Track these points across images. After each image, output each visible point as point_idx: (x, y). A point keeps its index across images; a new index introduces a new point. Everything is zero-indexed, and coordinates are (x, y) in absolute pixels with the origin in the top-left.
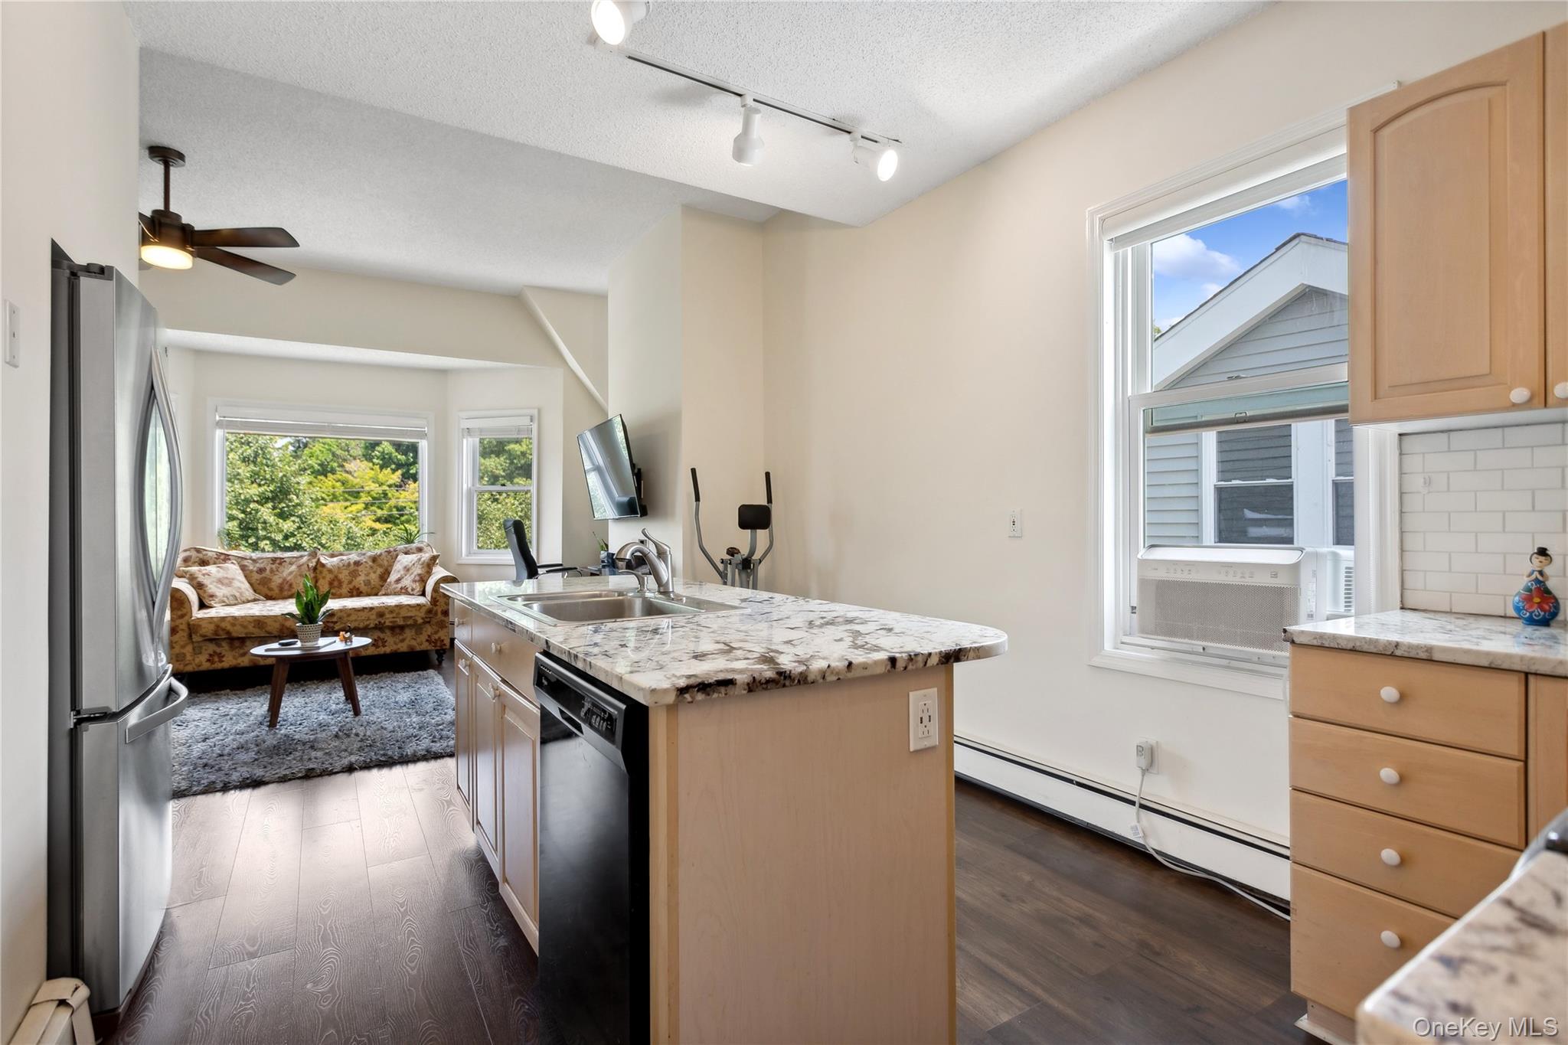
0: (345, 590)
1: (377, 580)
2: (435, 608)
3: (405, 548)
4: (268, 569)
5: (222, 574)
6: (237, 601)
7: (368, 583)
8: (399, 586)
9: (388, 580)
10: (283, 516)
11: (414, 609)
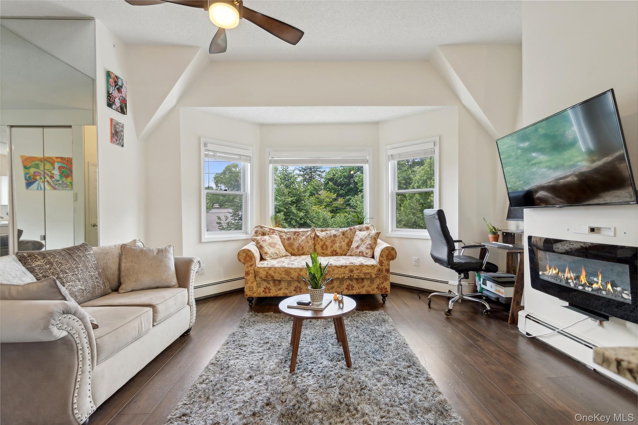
0: (329, 251)
1: (346, 246)
2: (382, 267)
3: (359, 227)
4: (292, 238)
5: (271, 241)
6: (276, 256)
7: (341, 248)
8: (358, 250)
9: (352, 247)
10: (299, 210)
11: (370, 268)
